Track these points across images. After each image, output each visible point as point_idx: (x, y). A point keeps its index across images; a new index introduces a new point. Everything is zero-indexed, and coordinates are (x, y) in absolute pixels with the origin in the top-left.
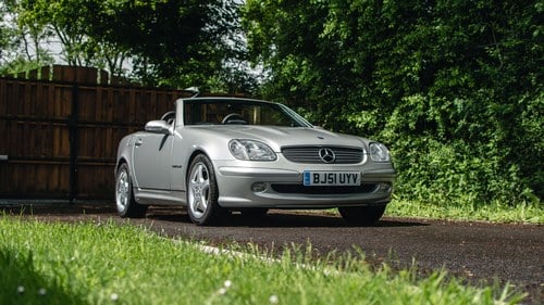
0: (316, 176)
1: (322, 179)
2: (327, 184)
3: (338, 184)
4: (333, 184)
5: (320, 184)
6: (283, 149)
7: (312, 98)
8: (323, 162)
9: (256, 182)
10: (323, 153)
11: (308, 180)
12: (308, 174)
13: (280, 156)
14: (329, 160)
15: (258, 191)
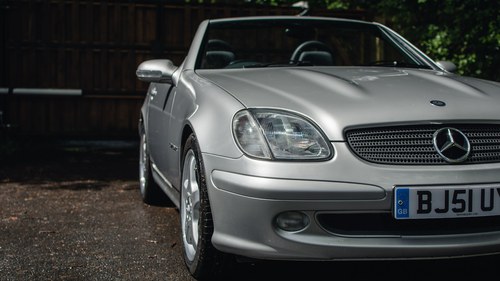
0: (425, 197)
1: (438, 202)
2: (450, 214)
3: (477, 211)
4: (466, 214)
5: (433, 215)
6: (348, 133)
7: (446, 11)
8: (442, 162)
9: (286, 209)
10: (442, 139)
11: (405, 205)
12: (404, 194)
13: (341, 149)
14: (455, 155)
15: (289, 228)
